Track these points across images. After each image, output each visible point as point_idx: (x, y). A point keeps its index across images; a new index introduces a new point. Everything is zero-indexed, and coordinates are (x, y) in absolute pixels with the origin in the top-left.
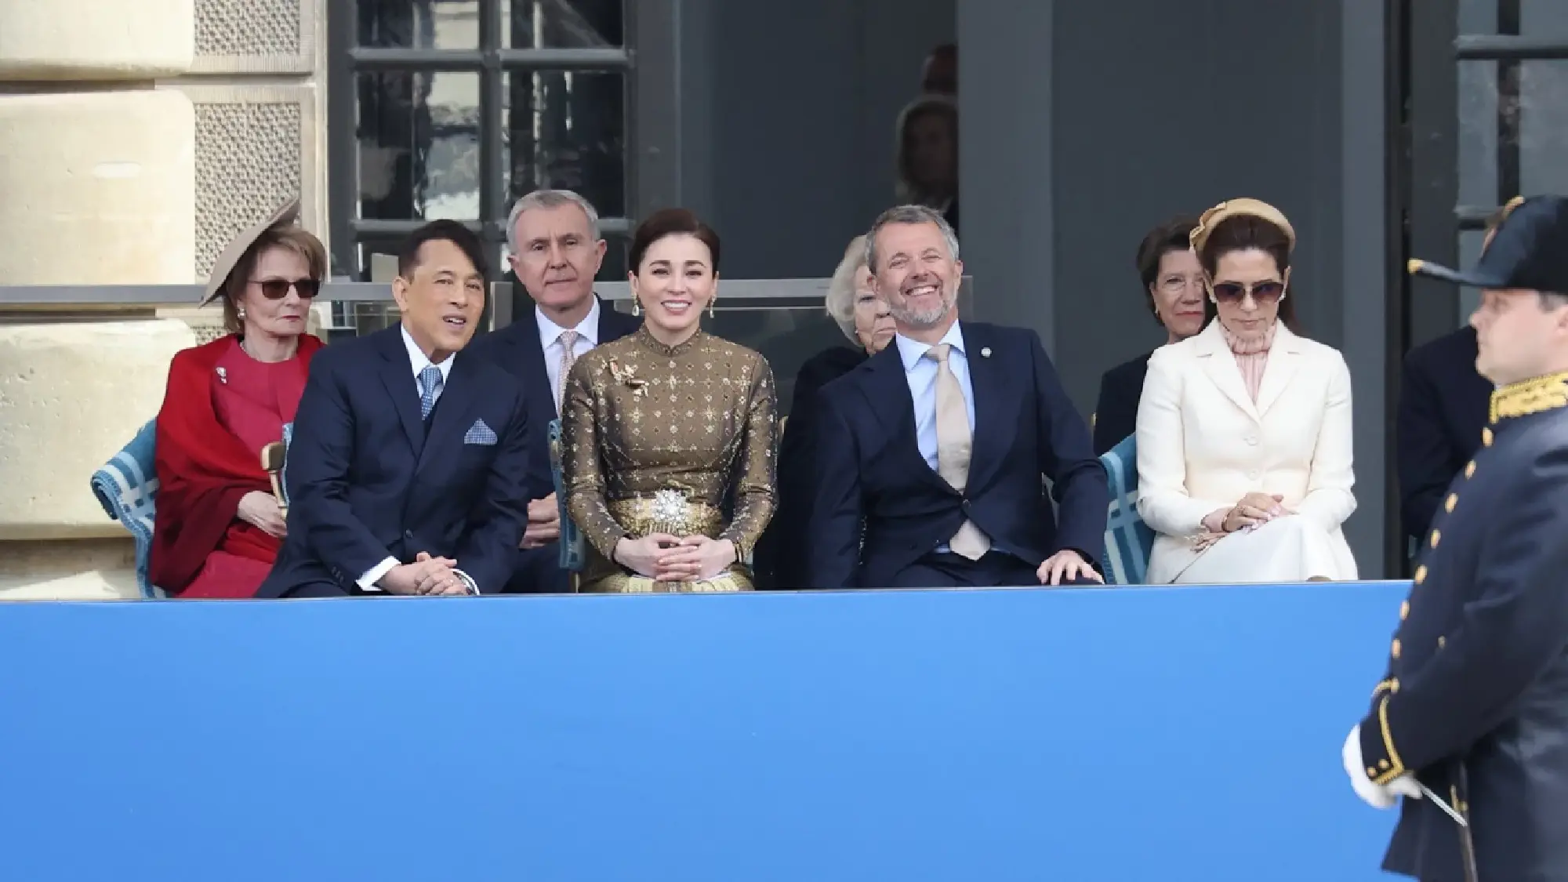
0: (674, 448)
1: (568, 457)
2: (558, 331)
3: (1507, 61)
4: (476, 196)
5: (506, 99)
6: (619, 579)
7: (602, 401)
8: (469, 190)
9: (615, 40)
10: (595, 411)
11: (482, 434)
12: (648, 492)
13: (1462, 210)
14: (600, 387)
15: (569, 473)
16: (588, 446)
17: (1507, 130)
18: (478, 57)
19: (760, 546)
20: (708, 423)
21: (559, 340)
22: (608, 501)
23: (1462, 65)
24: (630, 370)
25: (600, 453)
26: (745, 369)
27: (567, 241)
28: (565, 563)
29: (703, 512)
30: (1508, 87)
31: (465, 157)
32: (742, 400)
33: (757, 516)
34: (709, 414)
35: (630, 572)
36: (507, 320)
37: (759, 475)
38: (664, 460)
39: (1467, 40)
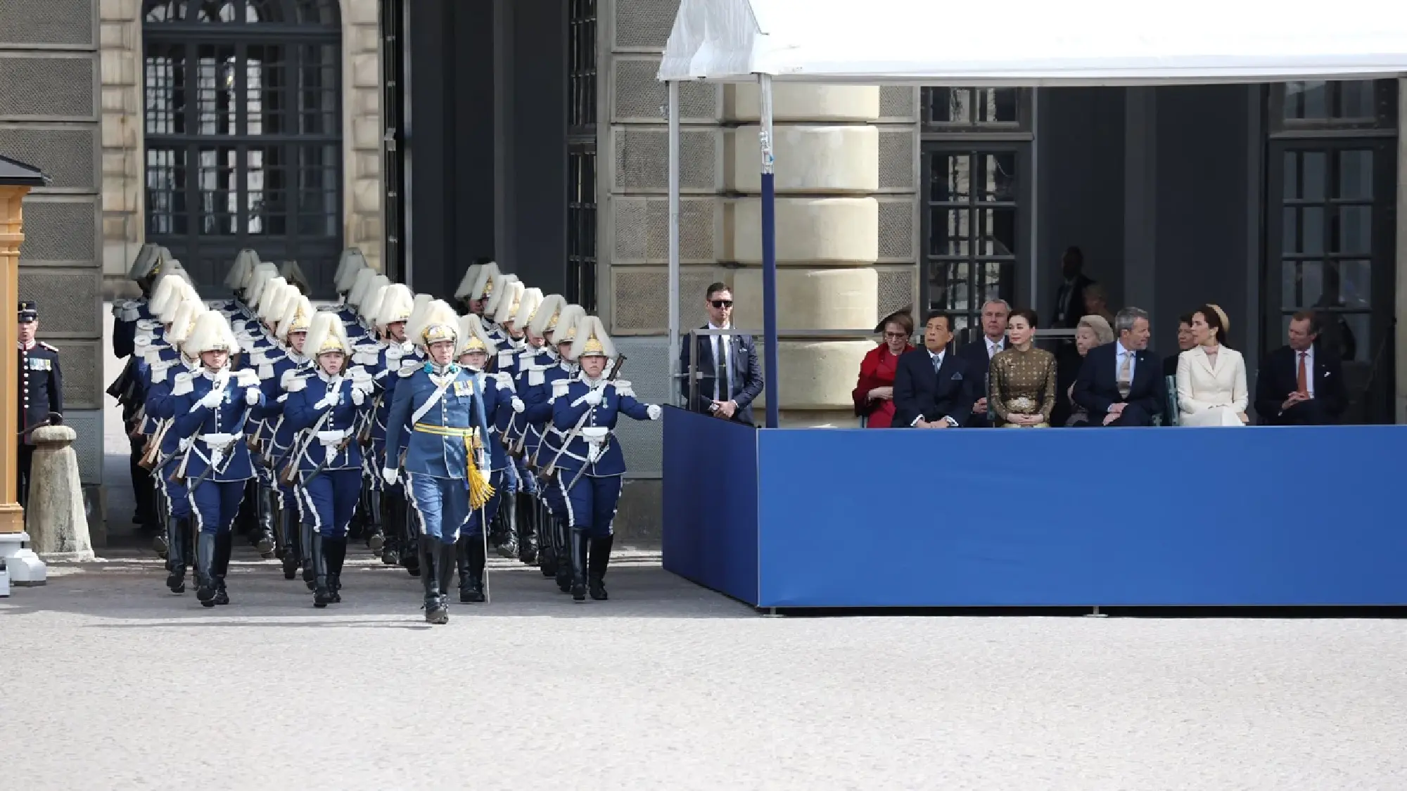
0: (1024, 385)
1: (990, 388)
2: (992, 344)
3: (1299, 261)
4: (966, 302)
5: (977, 271)
6: (1007, 425)
7: (1001, 370)
8: (964, 300)
9: (1012, 250)
10: (998, 372)
11: (958, 376)
12: (1016, 398)
13: (1284, 309)
14: (1000, 365)
15: (991, 392)
16: (996, 384)
17: (1299, 284)
18: (968, 258)
19: (1052, 414)
20: (1035, 376)
21: (992, 347)
22: (1002, 401)
23: (1284, 262)
24: (1010, 360)
25: (999, 386)
26: (1047, 358)
27: (998, 315)
28: (988, 418)
29: (1034, 403)
30: (1299, 270)
31: (963, 290)
32: (1046, 368)
33: (1050, 404)
34: (1035, 373)
35: (1010, 423)
36: (975, 339)
37: (1050, 392)
38: (1020, 389)
39: (1285, 255)
